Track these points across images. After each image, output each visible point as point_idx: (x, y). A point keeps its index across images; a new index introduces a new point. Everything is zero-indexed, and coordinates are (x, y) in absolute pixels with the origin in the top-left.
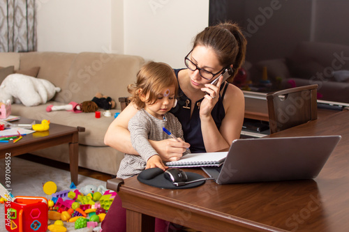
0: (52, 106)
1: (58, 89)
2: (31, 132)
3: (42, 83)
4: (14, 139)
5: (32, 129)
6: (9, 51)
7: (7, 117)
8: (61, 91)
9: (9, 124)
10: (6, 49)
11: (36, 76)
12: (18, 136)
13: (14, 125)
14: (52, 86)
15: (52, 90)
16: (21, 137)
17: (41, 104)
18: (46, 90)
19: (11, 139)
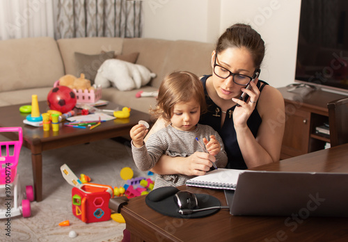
0: (141, 92)
1: (153, 75)
2: (111, 118)
3: (138, 69)
4: (92, 125)
5: (113, 116)
6: (115, 36)
7: (95, 102)
8: (156, 77)
9: (95, 109)
10: (113, 34)
11: (135, 62)
12: (97, 122)
13: (100, 110)
14: (148, 72)
15: (147, 75)
16: (99, 124)
17: (135, 89)
18: (141, 76)
19: (90, 125)
